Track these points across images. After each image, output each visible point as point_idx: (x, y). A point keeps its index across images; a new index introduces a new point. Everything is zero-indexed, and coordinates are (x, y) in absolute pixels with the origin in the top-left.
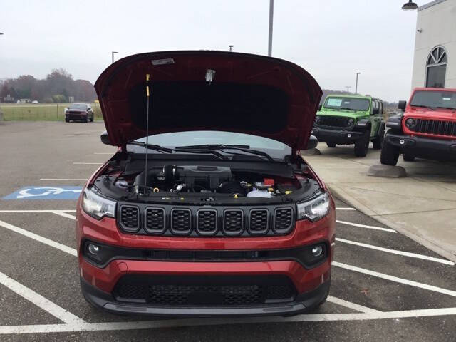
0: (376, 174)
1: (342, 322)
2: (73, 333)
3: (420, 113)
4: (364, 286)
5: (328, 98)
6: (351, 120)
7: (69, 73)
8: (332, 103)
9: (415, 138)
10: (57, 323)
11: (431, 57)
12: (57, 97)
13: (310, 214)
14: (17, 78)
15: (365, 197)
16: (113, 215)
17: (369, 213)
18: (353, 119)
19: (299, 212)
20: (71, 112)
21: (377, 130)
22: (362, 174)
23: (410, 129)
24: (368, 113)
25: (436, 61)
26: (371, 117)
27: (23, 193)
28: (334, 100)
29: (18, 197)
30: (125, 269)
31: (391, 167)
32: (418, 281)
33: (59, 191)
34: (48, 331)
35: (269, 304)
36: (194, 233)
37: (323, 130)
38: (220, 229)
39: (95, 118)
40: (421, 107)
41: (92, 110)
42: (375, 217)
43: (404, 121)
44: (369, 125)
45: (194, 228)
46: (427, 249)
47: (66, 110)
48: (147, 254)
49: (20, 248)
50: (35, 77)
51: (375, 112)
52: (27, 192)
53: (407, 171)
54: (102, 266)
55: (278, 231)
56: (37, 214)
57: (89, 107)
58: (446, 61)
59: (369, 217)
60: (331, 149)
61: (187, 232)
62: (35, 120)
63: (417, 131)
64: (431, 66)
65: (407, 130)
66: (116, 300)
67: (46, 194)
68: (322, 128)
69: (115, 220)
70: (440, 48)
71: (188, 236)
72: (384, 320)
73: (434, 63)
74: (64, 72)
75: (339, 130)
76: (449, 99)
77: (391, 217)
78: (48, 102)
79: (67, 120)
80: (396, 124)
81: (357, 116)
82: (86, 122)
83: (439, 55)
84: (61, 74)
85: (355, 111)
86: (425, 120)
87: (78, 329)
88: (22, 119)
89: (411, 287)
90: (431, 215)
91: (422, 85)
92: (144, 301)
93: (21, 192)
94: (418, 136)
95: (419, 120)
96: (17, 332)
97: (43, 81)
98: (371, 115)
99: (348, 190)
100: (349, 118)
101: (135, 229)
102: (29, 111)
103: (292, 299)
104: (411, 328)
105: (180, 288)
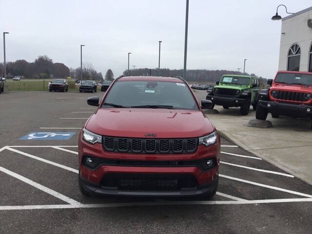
0: (253, 125)
1: (225, 205)
2: (76, 208)
3: (280, 87)
4: (239, 188)
5: (224, 77)
6: (238, 91)
7: (50, 59)
8: (226, 80)
9: (277, 103)
10: (66, 204)
11: (290, 50)
12: (42, 74)
13: (206, 142)
14: (14, 61)
15: (245, 139)
16: (101, 142)
17: (247, 149)
18: (239, 90)
19: (200, 141)
20: (53, 85)
21: (255, 97)
22: (244, 125)
23: (274, 97)
24: (249, 87)
25: (294, 53)
26: (251, 89)
27: (32, 136)
28: (228, 78)
29: (29, 138)
30: (107, 170)
31: (262, 121)
32: (271, 185)
33: (53, 135)
34: (61, 208)
35: (183, 190)
36: (144, 152)
37: (220, 97)
38: (157, 149)
39: (69, 89)
40: (282, 83)
41: (67, 84)
42: (250, 151)
43: (270, 92)
44: (250, 94)
45: (143, 149)
46: (279, 169)
47: (50, 83)
48: (118, 162)
49: (36, 166)
50: (27, 61)
51: (254, 86)
52: (34, 135)
53: (273, 124)
54: (94, 170)
55: (188, 151)
56: (43, 148)
57: (65, 82)
58: (300, 53)
59: (246, 151)
60: (225, 110)
61: (140, 151)
62: (29, 90)
63: (278, 98)
64: (290, 56)
65: (272, 98)
66: (101, 188)
67: (46, 136)
68: (219, 96)
69: (101, 145)
70: (296, 45)
71: (140, 153)
72: (249, 204)
73: (293, 54)
74: (46, 58)
75: (230, 97)
76: (299, 78)
77: (260, 151)
78: (36, 78)
79: (50, 90)
80: (266, 94)
81: (242, 88)
82: (63, 91)
83: (295, 49)
84: (45, 59)
85: (241, 85)
86: (283, 92)
87: (78, 207)
88: (19, 89)
89: (266, 188)
90: (284, 150)
91: (285, 69)
92: (116, 188)
93: (30, 135)
94: (279, 102)
95: (279, 91)
96: (44, 208)
97: (32, 63)
98: (251, 88)
99: (234, 135)
100: (237, 90)
101: (113, 149)
102: (24, 84)
103: (196, 188)
104: (263, 208)
105: (136, 181)
